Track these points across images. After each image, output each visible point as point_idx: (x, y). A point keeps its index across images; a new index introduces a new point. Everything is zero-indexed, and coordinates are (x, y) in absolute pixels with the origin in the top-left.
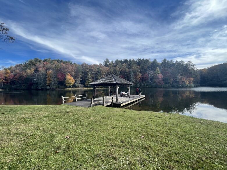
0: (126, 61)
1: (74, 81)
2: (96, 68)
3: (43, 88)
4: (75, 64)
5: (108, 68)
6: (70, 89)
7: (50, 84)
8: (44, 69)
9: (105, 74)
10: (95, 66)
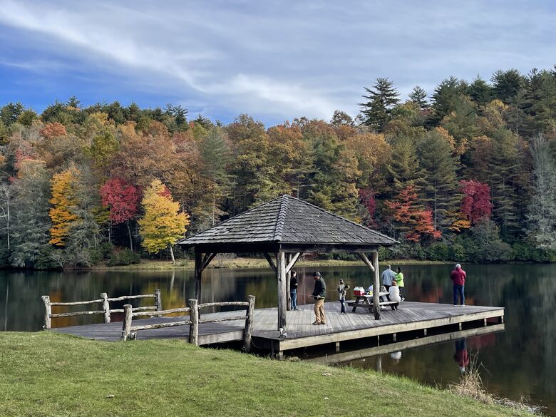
0: (508, 84)
1: (184, 219)
2: (307, 144)
3: (33, 258)
4: (200, 121)
5: (381, 136)
6: (162, 267)
7: (65, 239)
8: (40, 163)
9: (359, 173)
10: (309, 128)
